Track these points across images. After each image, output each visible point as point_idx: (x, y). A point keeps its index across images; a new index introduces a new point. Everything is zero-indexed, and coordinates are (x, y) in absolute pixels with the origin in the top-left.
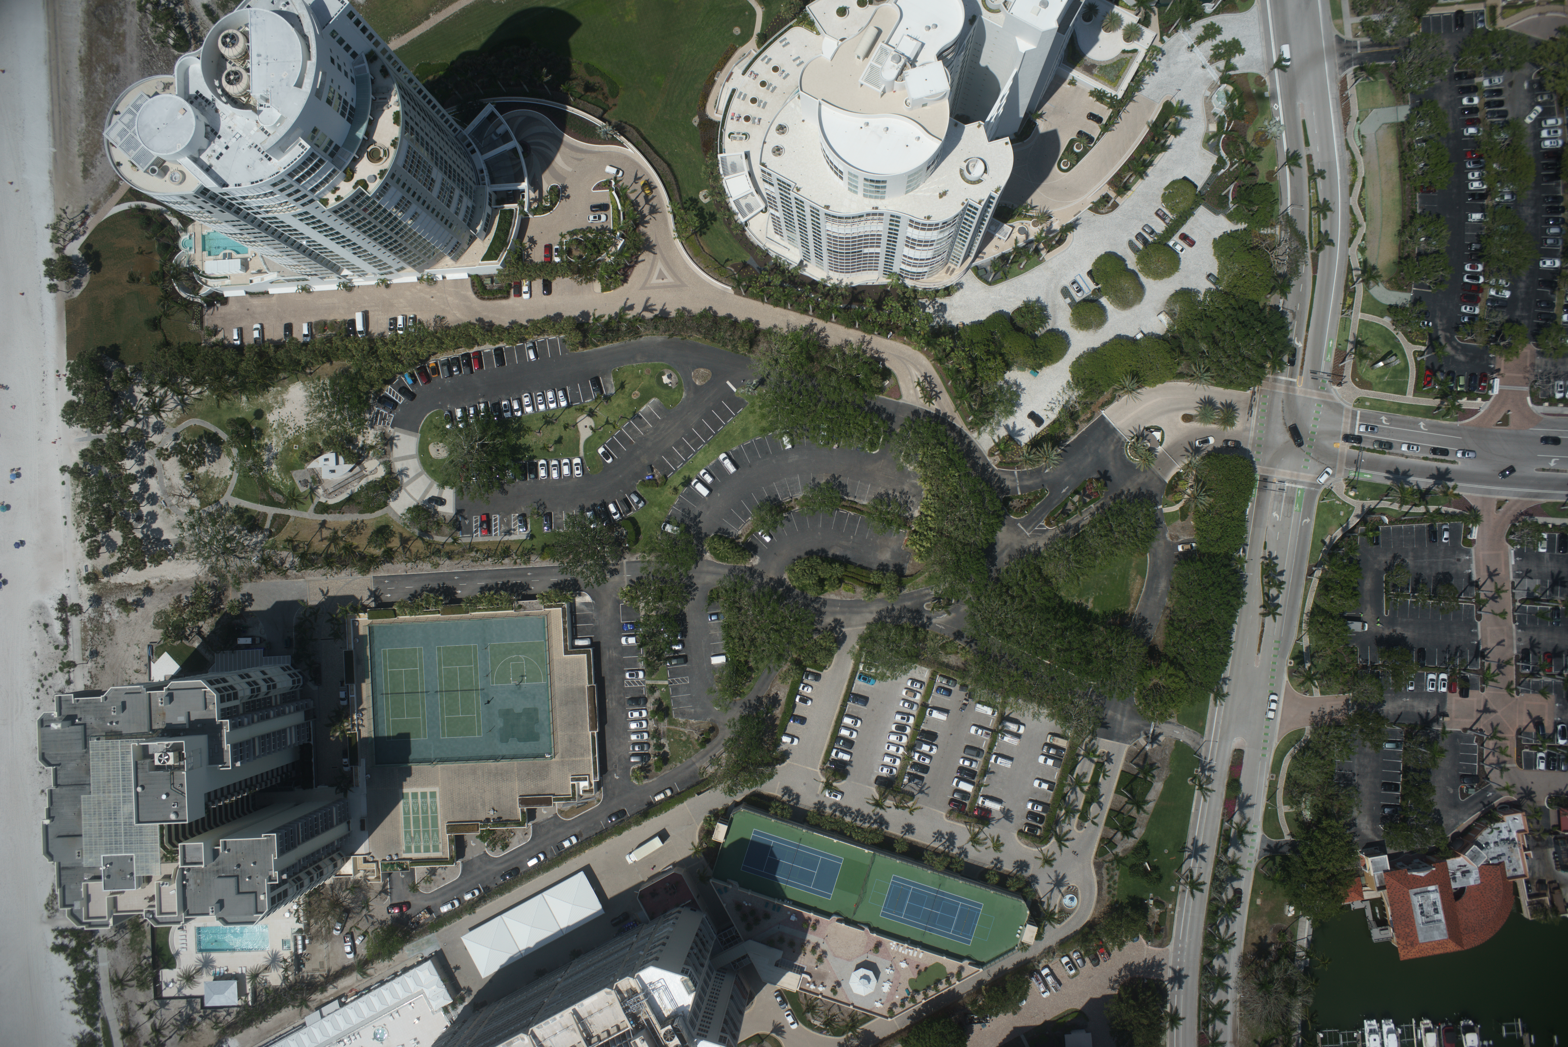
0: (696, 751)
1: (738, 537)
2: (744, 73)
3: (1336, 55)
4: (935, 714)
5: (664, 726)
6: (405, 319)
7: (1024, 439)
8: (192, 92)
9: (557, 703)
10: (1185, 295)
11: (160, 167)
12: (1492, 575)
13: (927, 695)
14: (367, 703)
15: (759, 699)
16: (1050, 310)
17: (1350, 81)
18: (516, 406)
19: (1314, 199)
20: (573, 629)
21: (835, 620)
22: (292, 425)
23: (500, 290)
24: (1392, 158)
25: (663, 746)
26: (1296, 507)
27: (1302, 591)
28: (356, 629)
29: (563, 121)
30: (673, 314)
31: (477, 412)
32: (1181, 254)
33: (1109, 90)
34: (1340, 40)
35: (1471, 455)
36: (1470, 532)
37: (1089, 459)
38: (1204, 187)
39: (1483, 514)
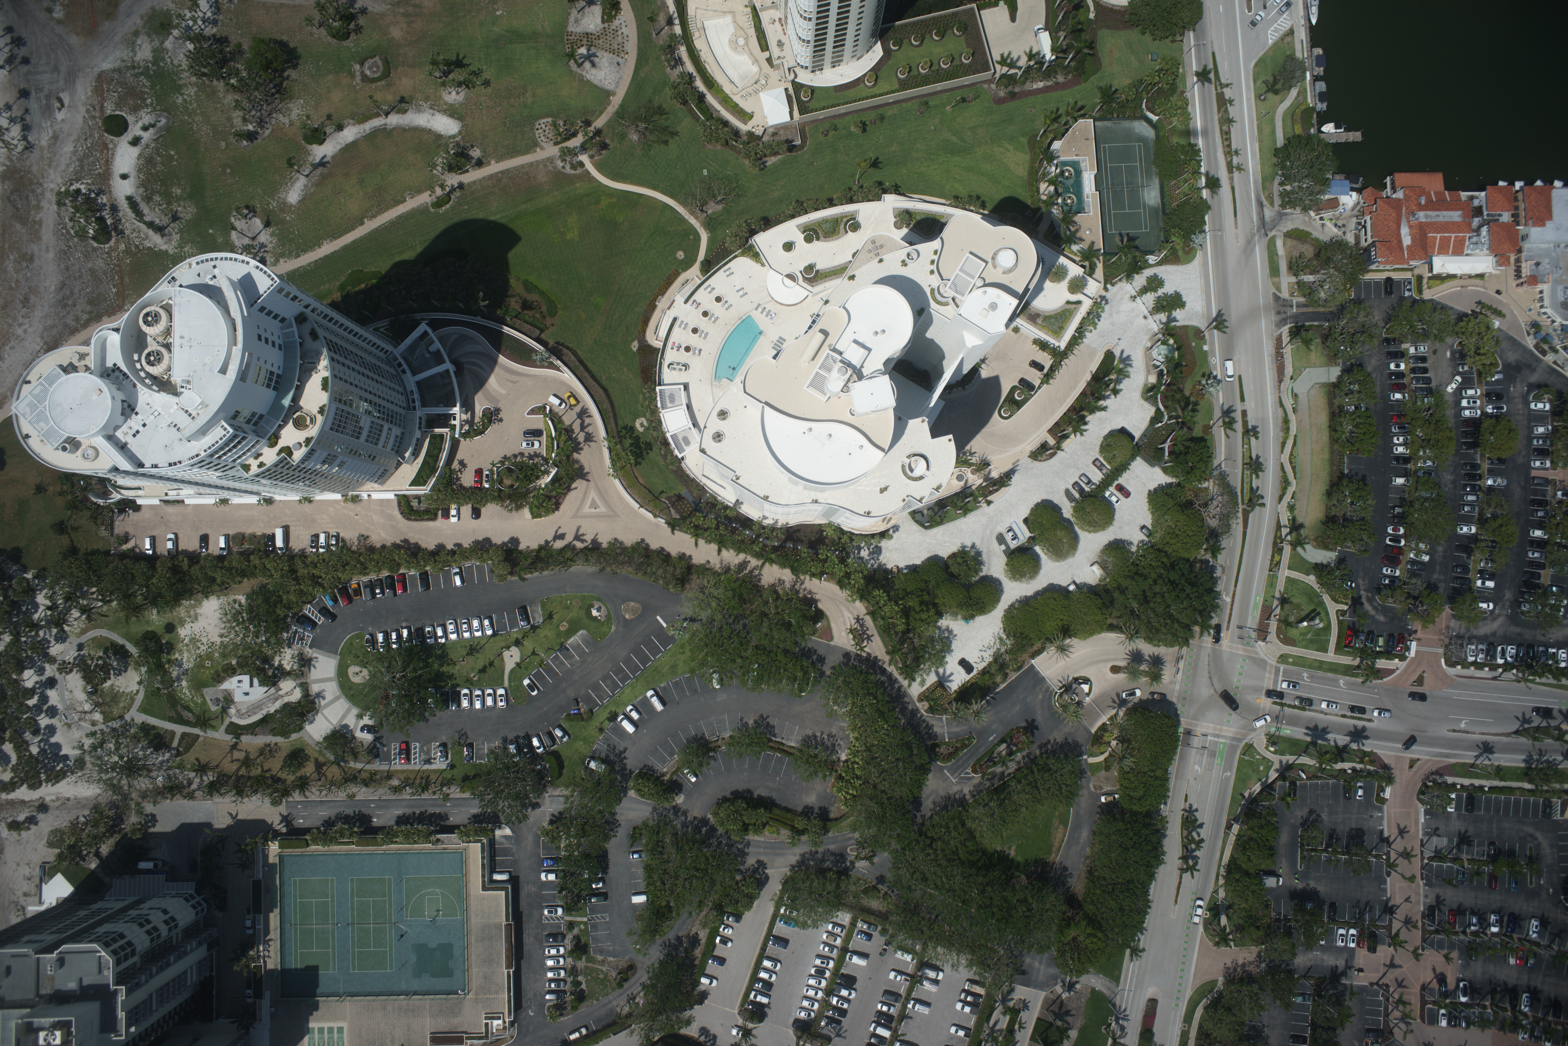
0: (614, 989)
1: (663, 775)
2: (686, 302)
3: (1273, 313)
4: (856, 960)
5: (581, 964)
6: (328, 537)
7: (954, 685)
8: (109, 364)
9: (473, 939)
10: (1117, 547)
11: (72, 444)
12: (1402, 832)
13: (848, 939)
14: (274, 934)
15: (679, 939)
16: (985, 557)
17: (1286, 339)
18: (440, 632)
19: (1247, 455)
20: (491, 865)
21: (758, 862)
22: (204, 640)
23: (427, 511)
24: (1323, 418)
25: (580, 983)
26: (1218, 761)
27: (1220, 843)
28: (266, 857)
29: (498, 341)
30: (605, 545)
31: (400, 636)
32: (1116, 506)
33: (1052, 340)
34: (1277, 298)
35: (1387, 714)
36: (1383, 791)
37: (1018, 708)
38: (1141, 439)
39: (1396, 773)
